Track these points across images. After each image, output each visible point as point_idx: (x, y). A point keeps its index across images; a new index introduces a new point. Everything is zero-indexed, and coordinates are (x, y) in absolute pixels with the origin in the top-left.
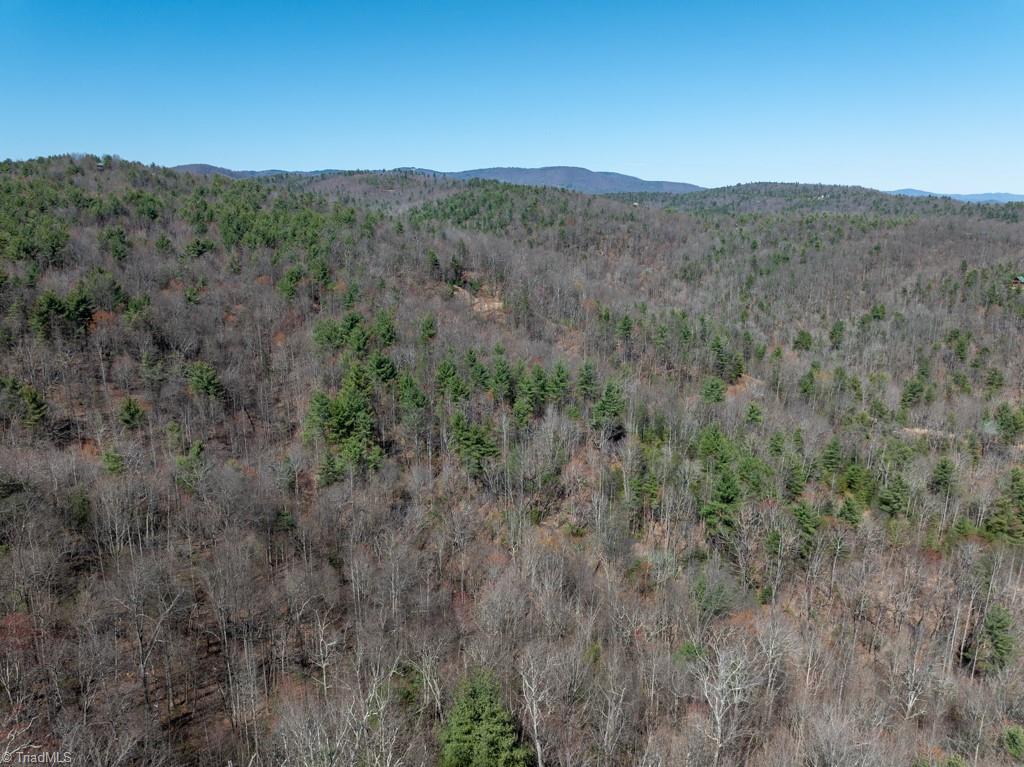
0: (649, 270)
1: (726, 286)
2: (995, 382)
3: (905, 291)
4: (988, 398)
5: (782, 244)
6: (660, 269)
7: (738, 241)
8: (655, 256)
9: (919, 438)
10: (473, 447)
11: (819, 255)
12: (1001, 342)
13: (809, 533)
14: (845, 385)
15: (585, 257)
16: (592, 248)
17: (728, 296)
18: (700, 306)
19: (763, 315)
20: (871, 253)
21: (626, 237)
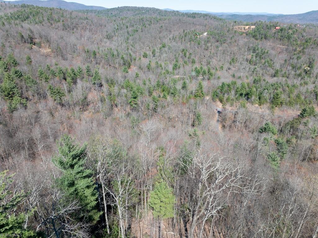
0: (96, 36)
1: (121, 40)
2: (194, 62)
3: (170, 39)
4: (193, 66)
5: (135, 26)
6: (99, 36)
7: (122, 25)
8: (97, 31)
9: (178, 78)
10: (57, 95)
11: (146, 29)
12: (194, 51)
13: (156, 102)
14: (158, 66)
15: (73, 33)
16: (75, 29)
17: (122, 43)
18: (114, 47)
19: (133, 48)
20: (160, 28)
21: (86, 26)
